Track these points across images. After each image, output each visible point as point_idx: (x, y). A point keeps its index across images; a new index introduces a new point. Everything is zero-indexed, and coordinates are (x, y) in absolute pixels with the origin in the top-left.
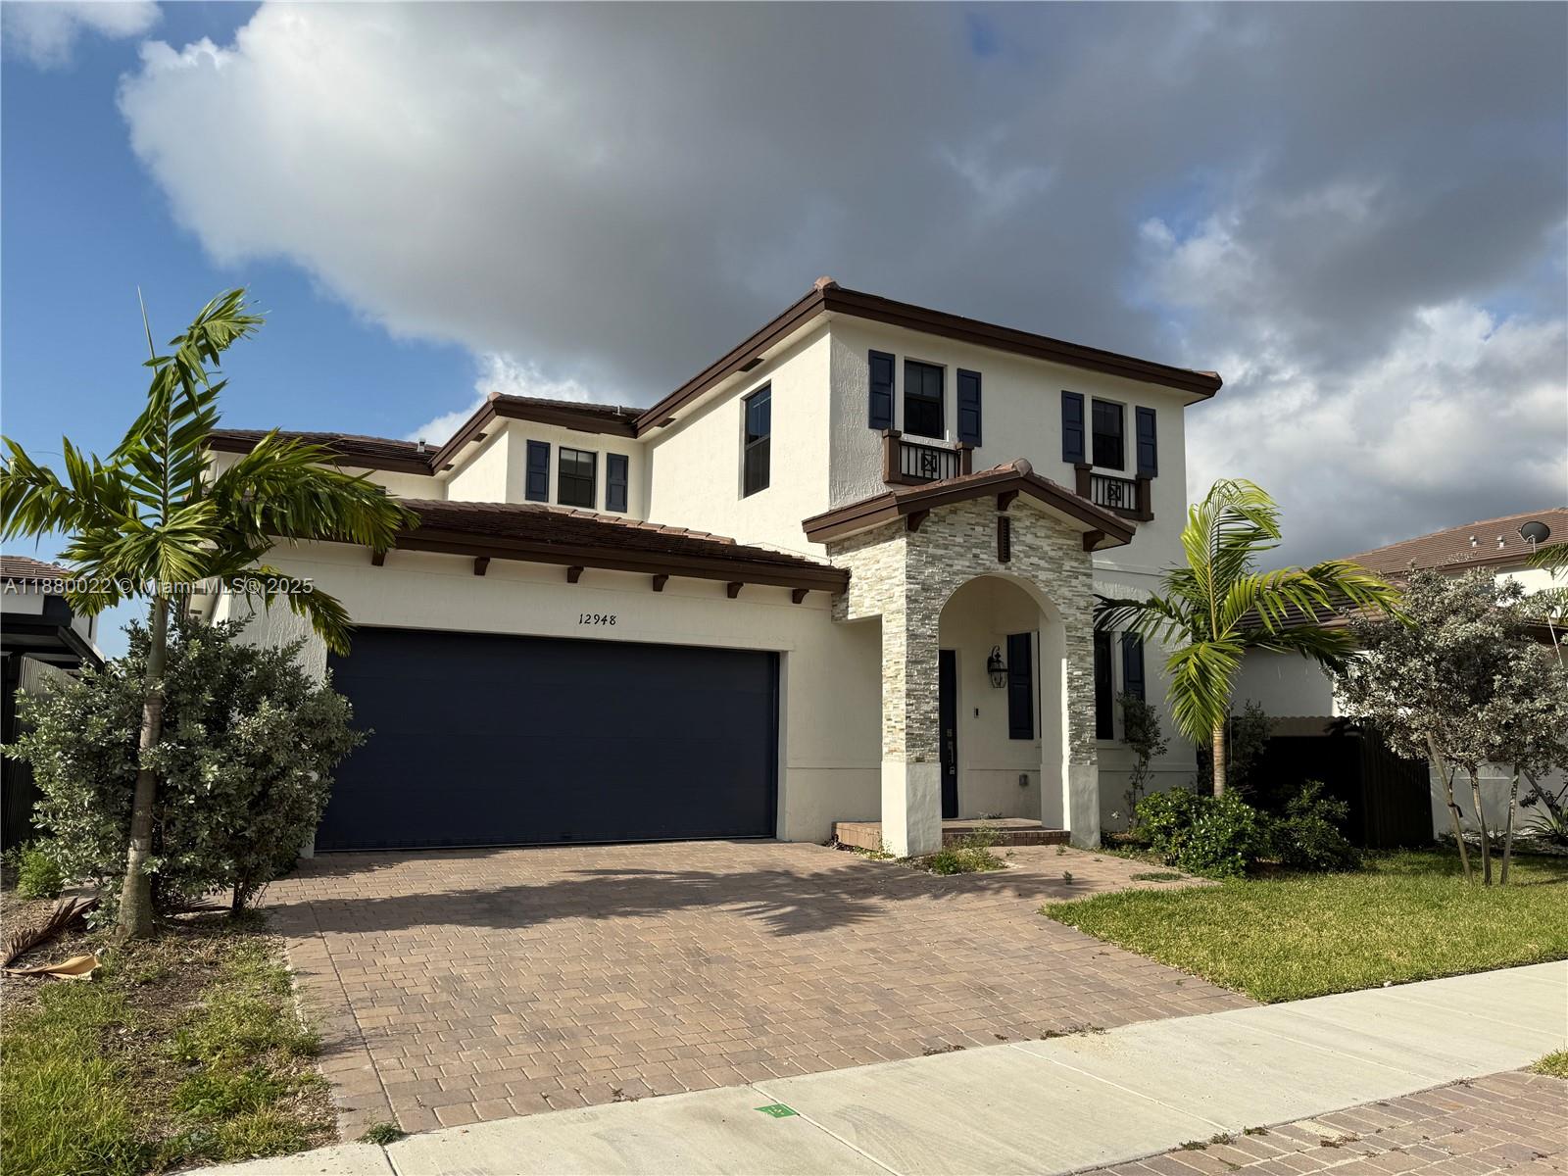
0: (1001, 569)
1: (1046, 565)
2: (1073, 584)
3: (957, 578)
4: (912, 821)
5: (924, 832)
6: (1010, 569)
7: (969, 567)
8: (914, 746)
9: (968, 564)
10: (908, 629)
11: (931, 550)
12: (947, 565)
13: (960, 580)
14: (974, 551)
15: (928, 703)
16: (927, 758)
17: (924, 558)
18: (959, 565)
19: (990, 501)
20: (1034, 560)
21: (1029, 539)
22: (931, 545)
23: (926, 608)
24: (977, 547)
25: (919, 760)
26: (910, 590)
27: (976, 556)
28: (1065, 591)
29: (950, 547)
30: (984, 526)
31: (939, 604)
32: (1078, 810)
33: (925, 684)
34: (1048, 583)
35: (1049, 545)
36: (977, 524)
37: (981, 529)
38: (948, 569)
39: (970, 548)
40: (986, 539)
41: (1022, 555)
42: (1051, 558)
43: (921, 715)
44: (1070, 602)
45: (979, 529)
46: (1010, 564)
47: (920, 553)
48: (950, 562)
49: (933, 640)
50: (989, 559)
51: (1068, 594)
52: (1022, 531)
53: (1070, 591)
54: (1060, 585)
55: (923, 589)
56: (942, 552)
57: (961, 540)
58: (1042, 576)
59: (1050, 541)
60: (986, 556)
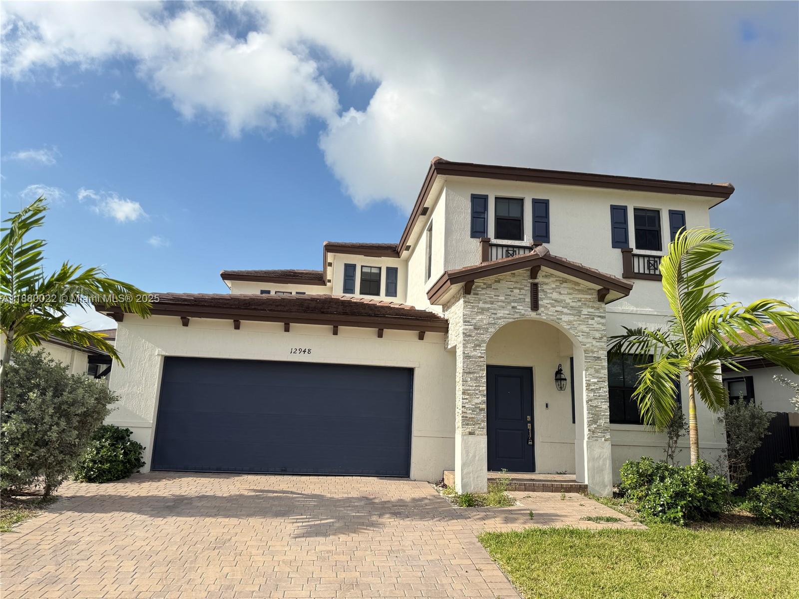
0: (533, 315)
1: (569, 312)
2: (590, 323)
3: (500, 321)
4: (465, 471)
5: (474, 479)
6: (540, 314)
7: (509, 314)
8: (467, 424)
9: (508, 312)
10: (464, 353)
11: (481, 305)
12: (492, 314)
13: (502, 322)
14: (513, 304)
15: (478, 398)
16: (477, 432)
17: (476, 310)
18: (501, 313)
19: (523, 273)
20: (559, 309)
21: (555, 295)
22: (481, 302)
23: (477, 340)
24: (515, 302)
25: (470, 433)
26: (466, 329)
27: (513, 307)
28: (584, 328)
29: (495, 303)
30: (520, 289)
31: (487, 337)
32: (594, 471)
33: (476, 386)
34: (569, 323)
35: (570, 299)
36: (515, 288)
37: (518, 291)
38: (493, 316)
39: (509, 303)
40: (521, 297)
41: (549, 306)
42: (572, 307)
43: (472, 405)
44: (587, 335)
46: (539, 311)
47: (473, 307)
48: (495, 312)
49: (482, 359)
50: (524, 310)
51: (586, 330)
52: (548, 291)
53: (587, 327)
54: (579, 324)
55: (474, 328)
56: (489, 306)
57: (503, 298)
58: (565, 318)
59: (571, 297)
60: (521, 308)
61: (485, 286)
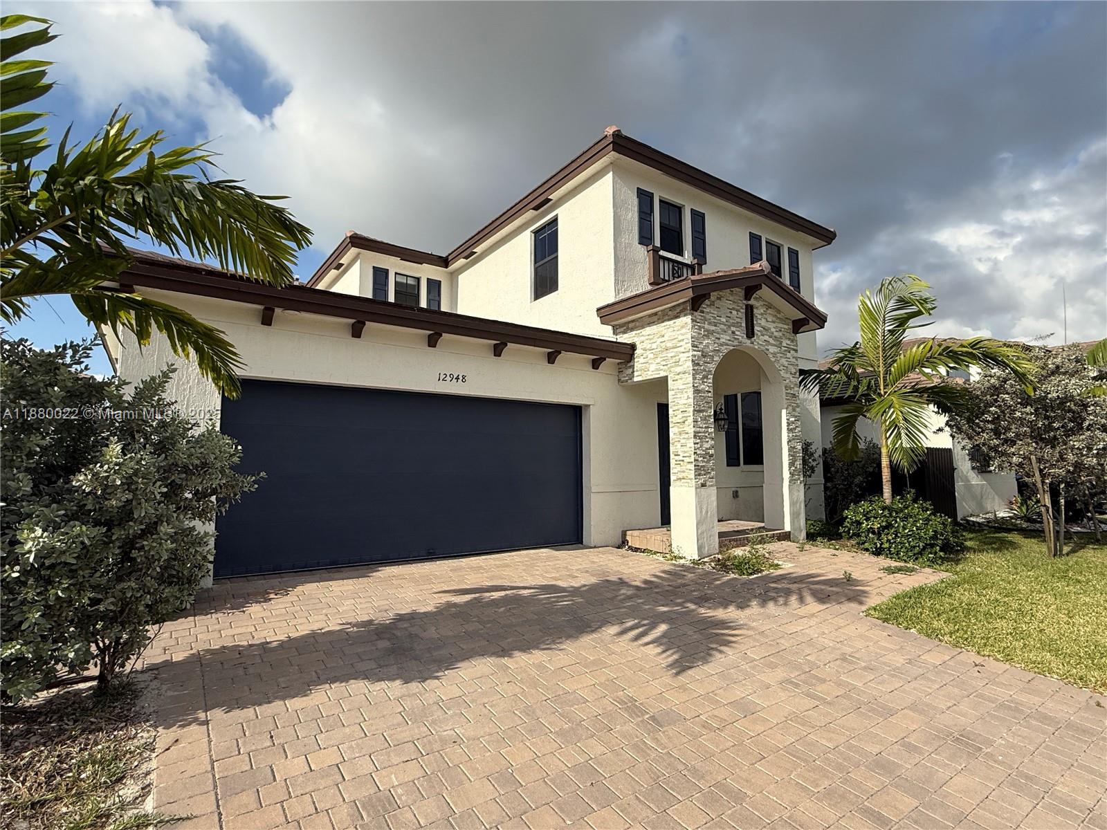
0: (748, 343)
1: (773, 342)
2: (788, 356)
3: (723, 348)
4: (700, 531)
5: (707, 539)
6: (753, 343)
7: (729, 340)
8: (699, 475)
9: (728, 338)
10: (693, 386)
11: (707, 326)
12: (716, 338)
13: (725, 350)
15: (708, 442)
16: (708, 483)
17: (702, 332)
18: (725, 338)
19: (740, 292)
20: (766, 338)
21: (764, 322)
22: (706, 322)
23: (705, 370)
24: (734, 326)
25: (703, 485)
26: (695, 356)
27: (733, 332)
28: (783, 361)
29: (718, 325)
30: (737, 311)
31: (712, 367)
32: (794, 516)
33: (706, 427)
34: (774, 354)
35: (774, 327)
36: (733, 309)
37: (736, 312)
38: (717, 341)
39: (729, 327)
40: (739, 320)
41: (759, 334)
42: (775, 337)
43: (703, 451)
44: (786, 369)
45: (734, 312)
46: (753, 339)
47: (700, 328)
48: (718, 336)
49: (710, 394)
50: (741, 334)
51: (786, 364)
52: (760, 317)
53: (787, 361)
54: (781, 357)
55: (702, 355)
56: (713, 328)
57: (724, 320)
58: (771, 349)
59: (775, 325)
60: (739, 333)
61: (709, 303)
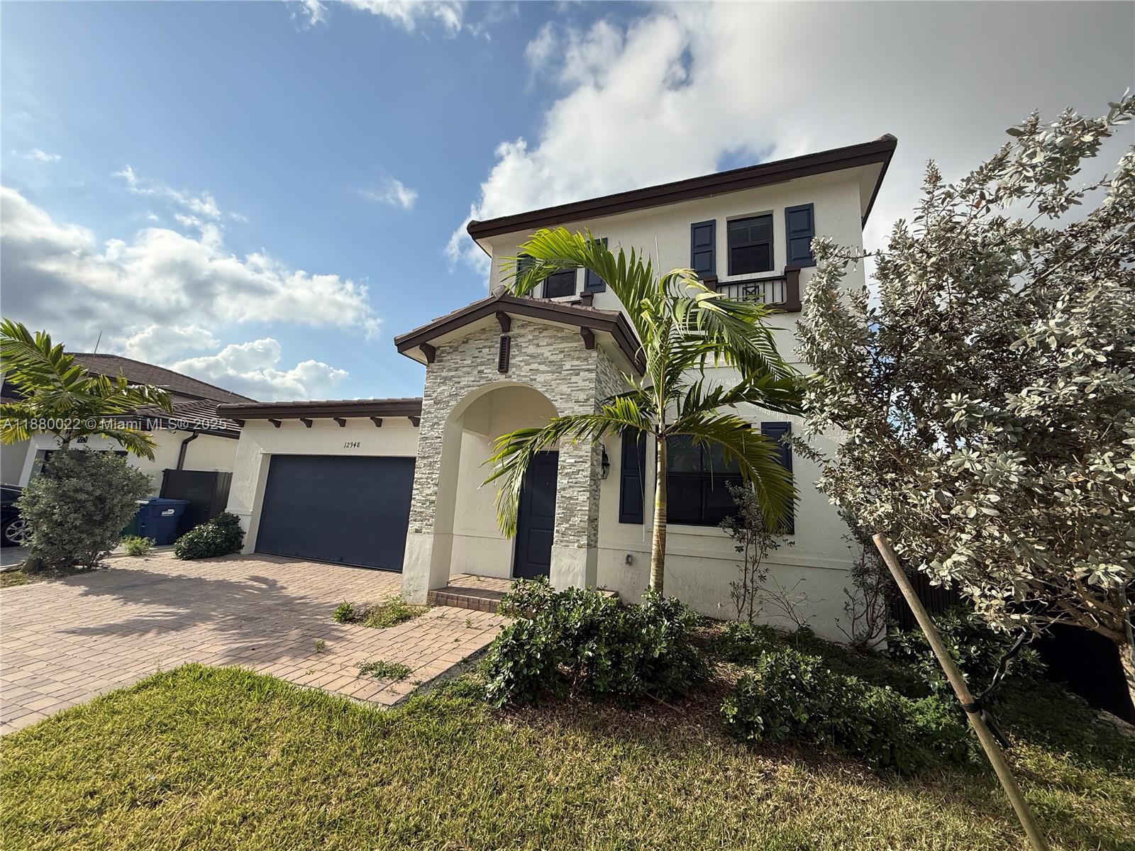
0: (502, 378)
1: (547, 369)
2: (572, 381)
3: (463, 391)
6: (510, 377)
8: (415, 520)
9: (473, 379)
10: (421, 434)
11: (445, 374)
12: (455, 383)
13: (465, 392)
14: (479, 368)
15: (431, 487)
16: (424, 530)
17: (439, 381)
18: (465, 381)
19: (495, 327)
20: (534, 366)
21: (531, 349)
22: (445, 370)
23: (436, 417)
24: (483, 365)
25: (416, 531)
26: (426, 405)
27: (480, 372)
28: (565, 389)
29: (460, 369)
30: (490, 347)
31: (446, 412)
33: (429, 473)
34: (546, 383)
35: (550, 351)
36: (485, 347)
38: (456, 385)
39: (476, 367)
40: (491, 357)
41: (522, 364)
42: (551, 362)
43: (423, 496)
44: (568, 398)
45: (486, 351)
46: (510, 373)
47: (436, 377)
48: (458, 380)
49: (439, 440)
50: (492, 372)
52: (524, 345)
53: (569, 387)
54: (558, 384)
55: (434, 403)
56: (453, 373)
57: (469, 362)
58: (541, 378)
59: (551, 348)
60: (489, 371)
61: (451, 350)
